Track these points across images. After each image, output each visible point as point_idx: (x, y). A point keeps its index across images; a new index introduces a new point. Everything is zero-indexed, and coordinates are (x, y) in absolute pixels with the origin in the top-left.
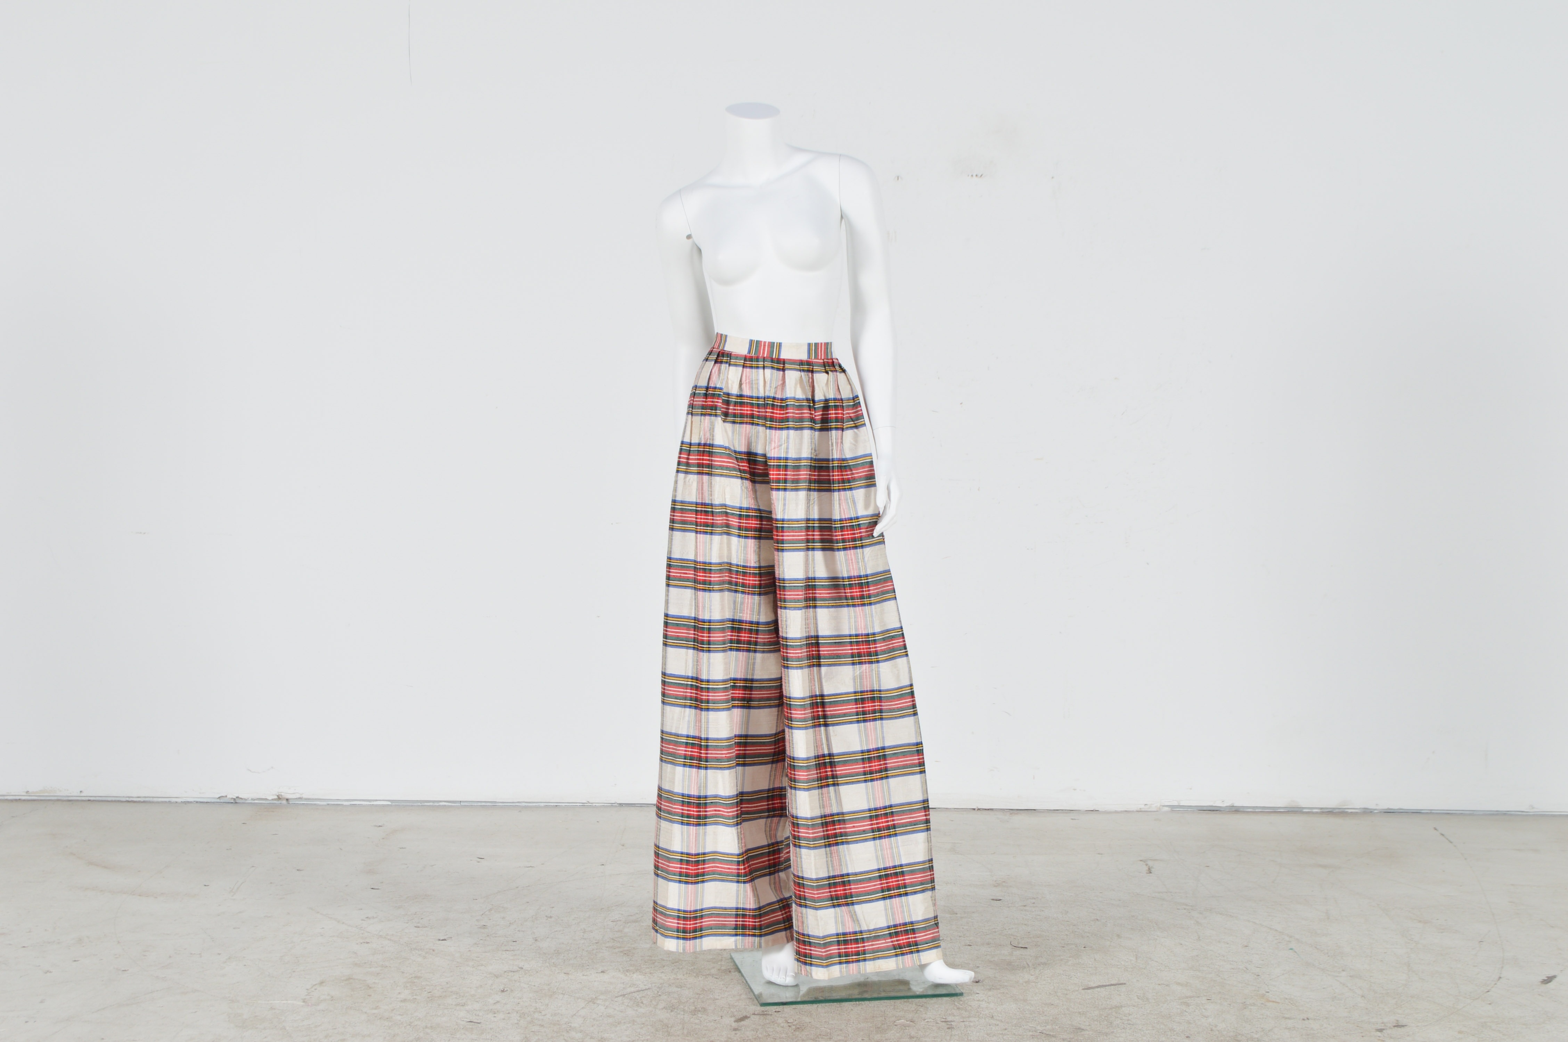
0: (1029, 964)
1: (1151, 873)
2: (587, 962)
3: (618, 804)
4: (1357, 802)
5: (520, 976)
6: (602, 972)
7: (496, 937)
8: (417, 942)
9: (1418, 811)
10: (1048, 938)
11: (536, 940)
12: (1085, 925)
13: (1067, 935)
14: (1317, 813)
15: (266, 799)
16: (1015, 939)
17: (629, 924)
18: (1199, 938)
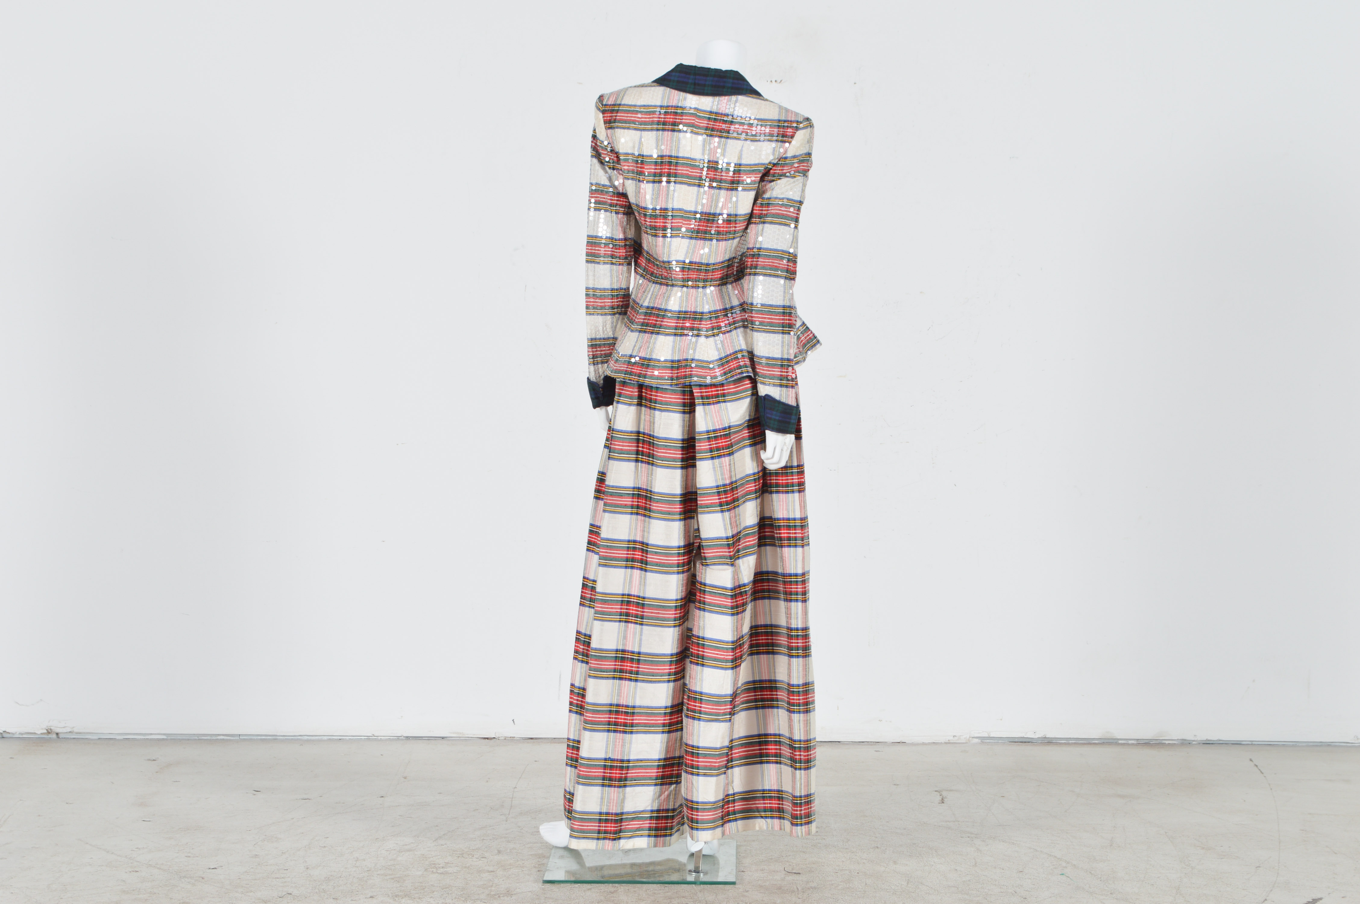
0: (799, 888)
1: (943, 803)
2: (357, 888)
3: (404, 737)
4: (1175, 733)
5: (289, 901)
6: (370, 897)
7: (267, 865)
8: (187, 871)
9: (1239, 743)
10: (823, 864)
11: (307, 868)
12: (864, 852)
13: (843, 861)
14: (1133, 744)
15: (35, 733)
16: (790, 865)
17: (403, 853)
18: (976, 864)
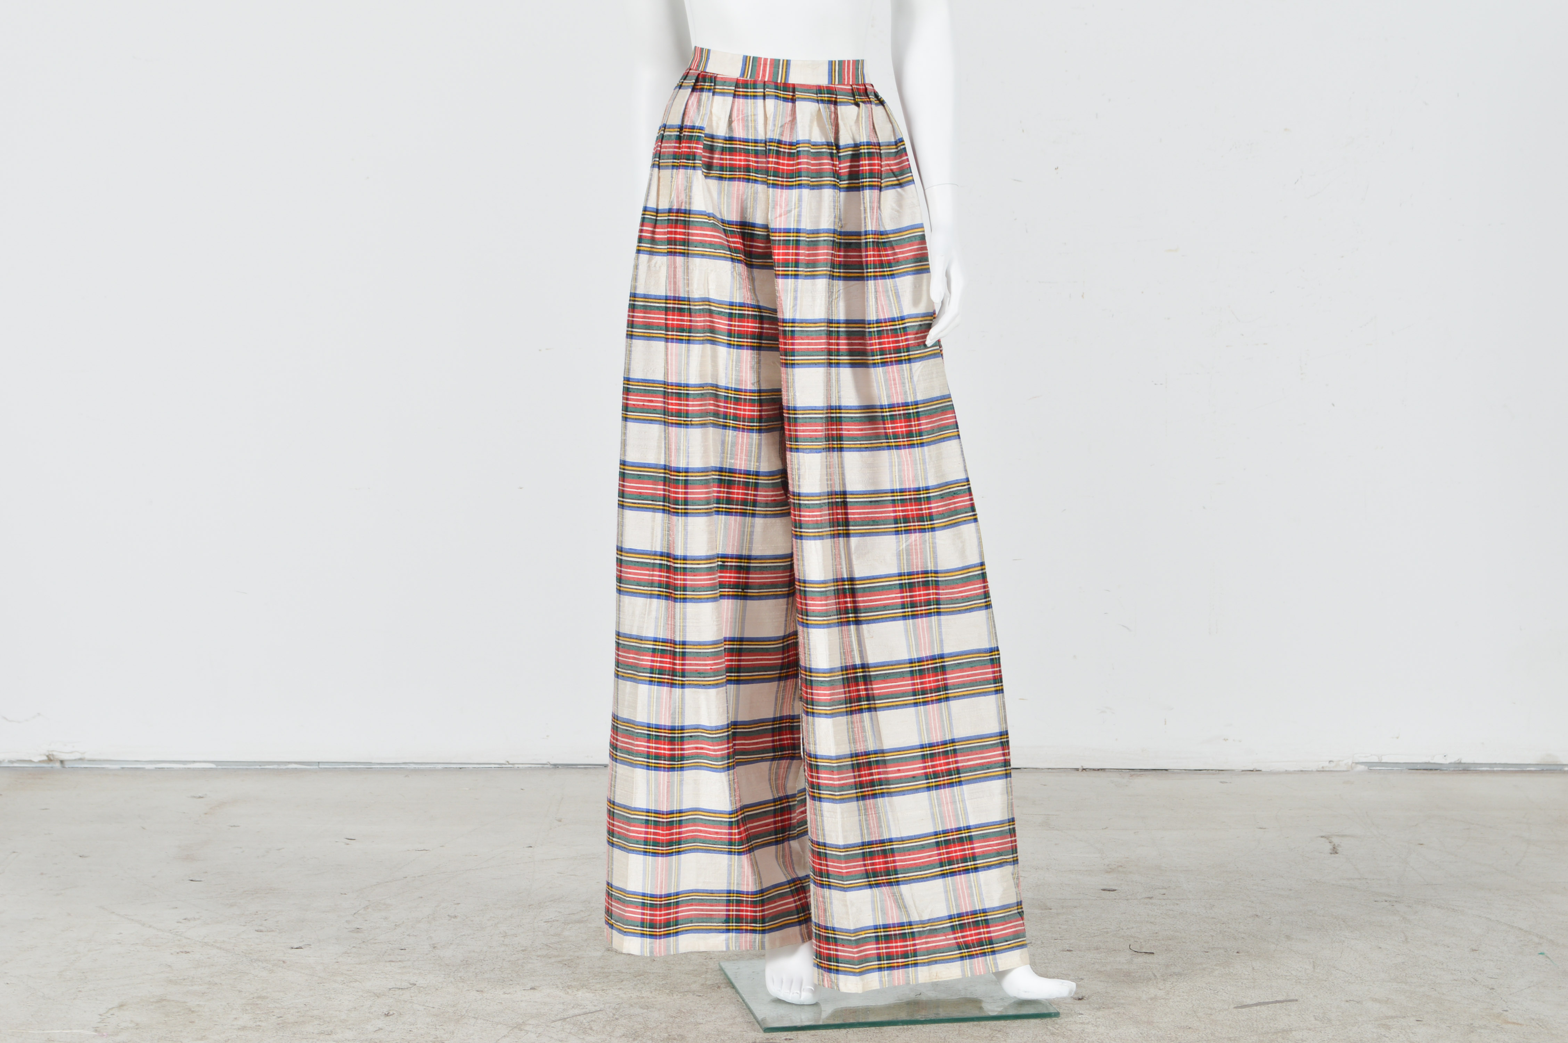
0: (1156, 974)
1: (1337, 853)
2: (509, 976)
5: (412, 995)
6: (531, 989)
7: (375, 943)
8: (260, 951)
10: (1184, 940)
11: (434, 947)
12: (1239, 923)
13: (1212, 936)
15: (31, 761)
16: (1138, 941)
17: (570, 925)
